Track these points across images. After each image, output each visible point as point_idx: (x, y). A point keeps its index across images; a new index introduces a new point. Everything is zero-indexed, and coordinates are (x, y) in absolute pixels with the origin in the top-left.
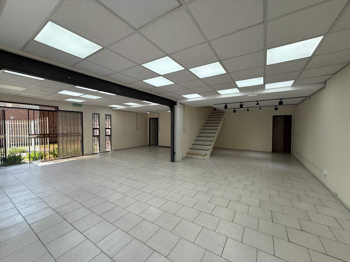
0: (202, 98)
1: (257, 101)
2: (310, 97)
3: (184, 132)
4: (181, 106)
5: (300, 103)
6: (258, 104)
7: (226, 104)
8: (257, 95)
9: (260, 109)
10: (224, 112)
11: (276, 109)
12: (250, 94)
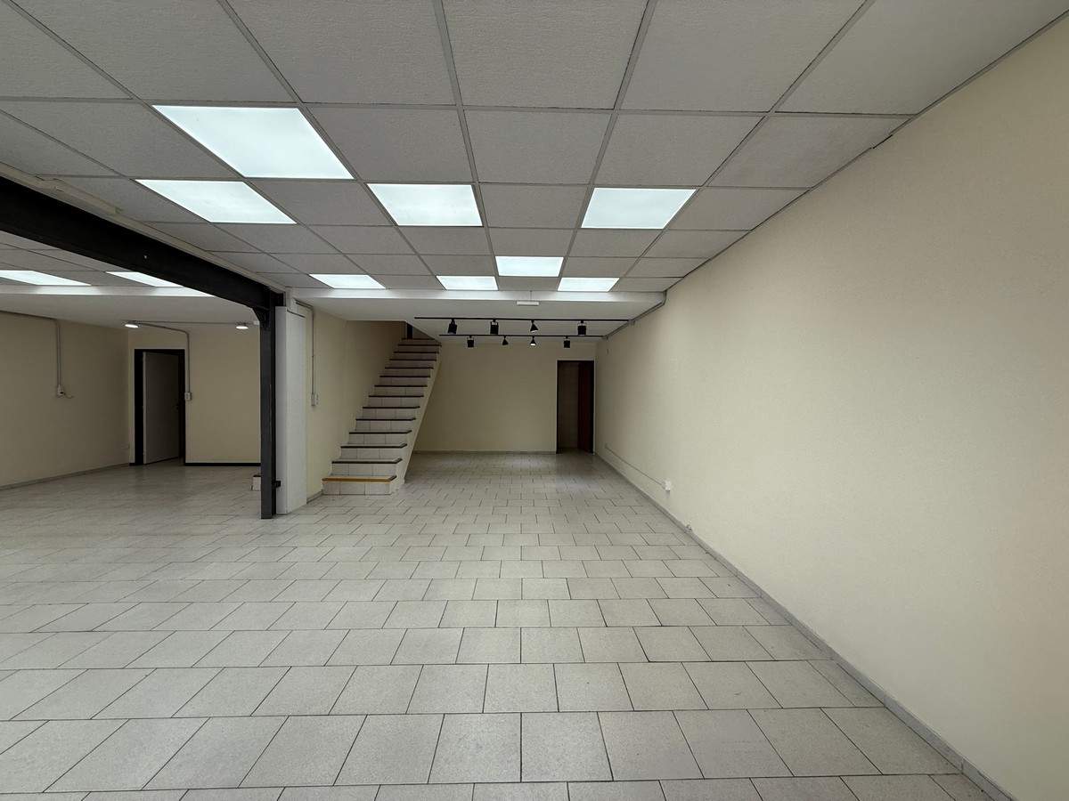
0: (385, 294)
1: (533, 321)
2: (634, 321)
3: (313, 405)
4: (302, 311)
5: (612, 333)
6: (534, 328)
7: (453, 319)
8: (538, 304)
9: (533, 342)
10: (439, 345)
11: (567, 344)
12: (523, 299)
